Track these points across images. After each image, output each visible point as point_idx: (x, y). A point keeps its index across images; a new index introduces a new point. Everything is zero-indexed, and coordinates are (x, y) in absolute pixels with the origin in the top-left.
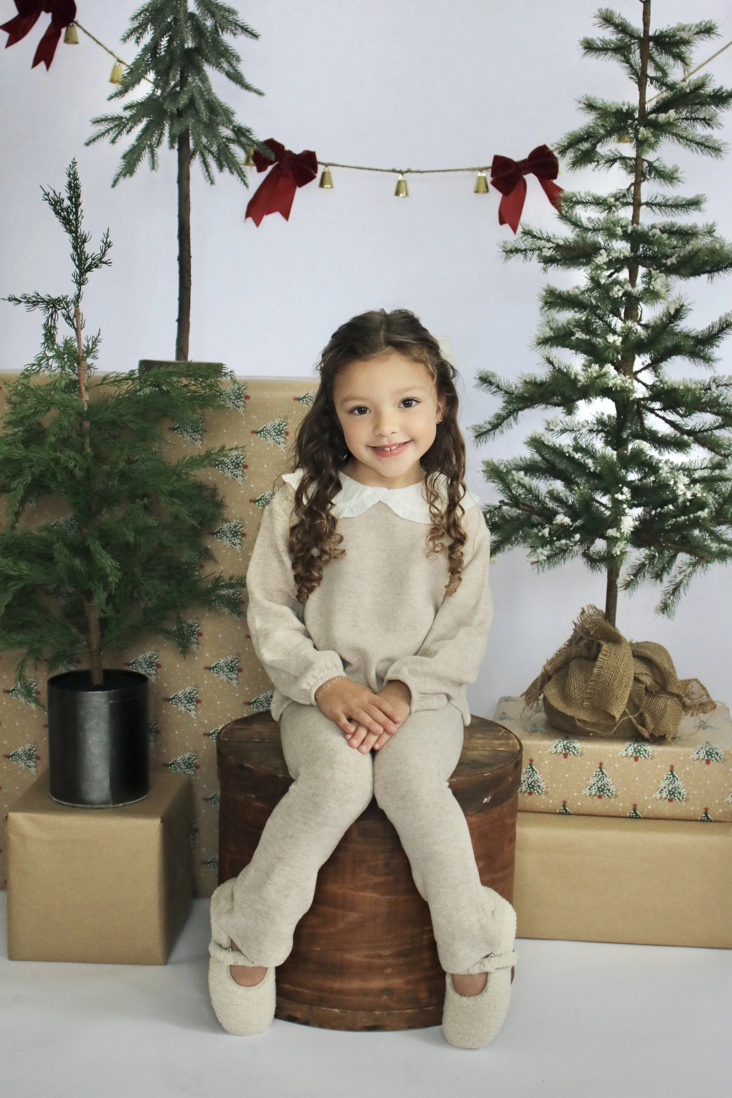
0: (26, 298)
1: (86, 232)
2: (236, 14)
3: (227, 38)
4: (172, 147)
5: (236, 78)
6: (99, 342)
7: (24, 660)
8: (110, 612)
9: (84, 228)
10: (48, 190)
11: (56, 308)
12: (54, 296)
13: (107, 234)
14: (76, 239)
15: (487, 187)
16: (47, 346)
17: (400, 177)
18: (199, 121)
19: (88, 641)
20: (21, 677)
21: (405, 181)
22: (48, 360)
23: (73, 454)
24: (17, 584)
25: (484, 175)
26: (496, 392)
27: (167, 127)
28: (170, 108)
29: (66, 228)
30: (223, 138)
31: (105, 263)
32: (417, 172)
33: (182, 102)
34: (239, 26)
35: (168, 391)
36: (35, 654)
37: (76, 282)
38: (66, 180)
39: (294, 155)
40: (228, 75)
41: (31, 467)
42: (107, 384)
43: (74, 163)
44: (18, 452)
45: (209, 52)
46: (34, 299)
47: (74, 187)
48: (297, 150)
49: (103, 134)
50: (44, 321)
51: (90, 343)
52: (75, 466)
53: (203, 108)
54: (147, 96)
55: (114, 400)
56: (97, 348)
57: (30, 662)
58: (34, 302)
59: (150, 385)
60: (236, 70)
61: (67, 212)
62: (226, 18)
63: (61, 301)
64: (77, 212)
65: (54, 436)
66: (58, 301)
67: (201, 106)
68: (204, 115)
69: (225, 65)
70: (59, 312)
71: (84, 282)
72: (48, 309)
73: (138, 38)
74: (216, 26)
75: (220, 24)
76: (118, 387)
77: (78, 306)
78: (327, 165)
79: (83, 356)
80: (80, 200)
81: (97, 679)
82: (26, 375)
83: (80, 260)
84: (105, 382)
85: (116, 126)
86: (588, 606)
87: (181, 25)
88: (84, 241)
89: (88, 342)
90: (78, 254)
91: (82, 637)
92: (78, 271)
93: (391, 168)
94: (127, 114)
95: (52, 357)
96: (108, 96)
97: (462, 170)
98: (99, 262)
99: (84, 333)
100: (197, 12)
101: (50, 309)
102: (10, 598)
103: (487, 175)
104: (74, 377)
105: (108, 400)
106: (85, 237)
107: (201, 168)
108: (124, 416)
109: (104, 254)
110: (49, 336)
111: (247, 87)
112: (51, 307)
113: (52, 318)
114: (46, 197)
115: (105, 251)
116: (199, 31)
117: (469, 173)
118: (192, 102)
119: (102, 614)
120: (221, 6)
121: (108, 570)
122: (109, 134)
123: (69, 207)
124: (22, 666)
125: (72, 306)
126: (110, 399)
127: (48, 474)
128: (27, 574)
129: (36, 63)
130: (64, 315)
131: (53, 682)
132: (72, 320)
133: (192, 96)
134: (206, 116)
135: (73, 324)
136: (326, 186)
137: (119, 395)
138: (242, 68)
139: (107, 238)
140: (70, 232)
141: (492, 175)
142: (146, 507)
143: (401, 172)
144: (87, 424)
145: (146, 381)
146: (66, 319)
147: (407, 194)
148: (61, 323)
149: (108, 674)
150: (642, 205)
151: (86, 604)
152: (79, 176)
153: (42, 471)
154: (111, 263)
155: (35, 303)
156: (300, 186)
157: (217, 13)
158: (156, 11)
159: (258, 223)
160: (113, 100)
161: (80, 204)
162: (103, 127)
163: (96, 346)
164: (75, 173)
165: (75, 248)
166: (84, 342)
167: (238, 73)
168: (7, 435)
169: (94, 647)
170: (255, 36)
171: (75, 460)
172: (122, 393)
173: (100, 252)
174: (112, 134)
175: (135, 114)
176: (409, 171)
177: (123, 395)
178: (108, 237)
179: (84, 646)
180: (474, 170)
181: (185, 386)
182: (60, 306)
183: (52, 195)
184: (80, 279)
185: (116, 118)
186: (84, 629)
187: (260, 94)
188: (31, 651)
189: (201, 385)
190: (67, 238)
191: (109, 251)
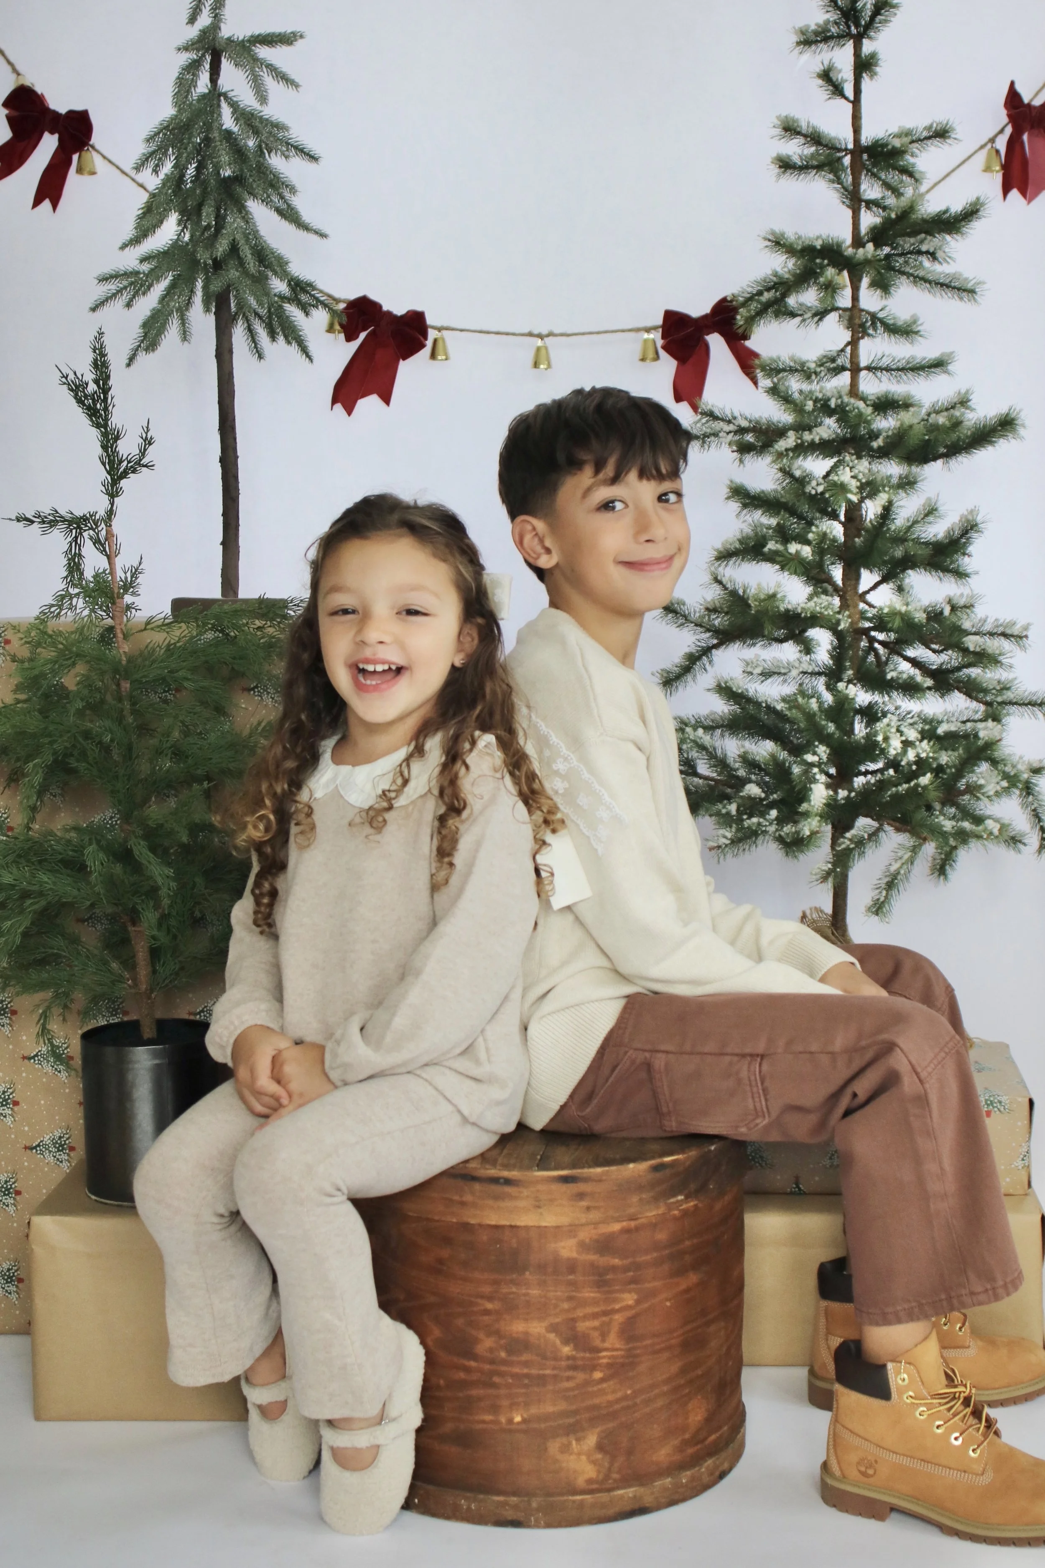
0: (40, 516)
1: (119, 426)
2: (287, 130)
3: (275, 161)
4: (207, 310)
5: (290, 215)
6: (140, 573)
7: (49, 1008)
8: (164, 939)
9: (116, 420)
10: (65, 370)
11: (81, 529)
12: (79, 513)
13: (147, 428)
14: (105, 435)
15: (657, 353)
16: (71, 580)
17: (539, 343)
18: (246, 273)
19: (135, 979)
20: (44, 1031)
21: (546, 348)
22: (71, 599)
23: (108, 723)
24: (35, 903)
25: (651, 336)
26: (682, 624)
27: (199, 284)
28: (203, 256)
29: (92, 420)
30: (275, 295)
31: (146, 466)
32: (562, 335)
33: (221, 249)
34: (292, 146)
35: (236, 637)
36: (63, 1000)
37: (107, 494)
38: (90, 356)
39: (396, 317)
40: (279, 211)
41: (51, 743)
42: (152, 629)
43: (101, 334)
44: (34, 724)
45: (254, 180)
46: (51, 518)
47: (101, 365)
48: (399, 310)
49: (114, 295)
50: (66, 547)
51: (129, 575)
52: (112, 740)
53: (250, 256)
54: (170, 242)
55: (162, 651)
56: (138, 581)
57: (56, 1011)
58: (51, 521)
59: (211, 629)
60: (289, 205)
61: (93, 399)
62: (274, 136)
63: (87, 519)
64: (106, 399)
65: (82, 700)
66: (84, 519)
67: (246, 253)
68: (252, 265)
69: (275, 199)
70: (85, 534)
71: (117, 493)
72: (71, 531)
73: (157, 166)
74: (260, 146)
75: (267, 145)
76: (168, 633)
77: (111, 526)
78: (439, 329)
79: (119, 593)
80: (111, 382)
81: (148, 1032)
82: (42, 619)
83: (111, 463)
84: (149, 627)
85: (131, 284)
86: (811, 909)
87: (216, 146)
88: (117, 438)
89: (125, 573)
90: (108, 455)
91: (126, 975)
92: (109, 478)
93: (526, 331)
94: (146, 267)
95: (78, 595)
96: (120, 244)
97: (623, 331)
98: (137, 465)
99: (119, 562)
100: (235, 129)
101: (74, 531)
102: (27, 923)
103: (656, 336)
104: (109, 622)
105: (154, 650)
106: (118, 432)
107: (246, 337)
108: (177, 671)
109: (143, 453)
110: (74, 566)
111: (306, 227)
112: (74, 528)
113: (76, 543)
114: (64, 380)
115: (145, 450)
116: (239, 153)
117: (632, 335)
118: (234, 248)
119: (153, 942)
120: (267, 120)
121: (160, 881)
122: (122, 295)
123: (96, 392)
124: (46, 1017)
125: (103, 525)
126: (158, 649)
127: (76, 753)
128: (51, 889)
129: (37, 202)
130: (91, 538)
131: (87, 1037)
132: (102, 545)
133: (234, 240)
134: (254, 266)
135: (105, 550)
136: (439, 358)
137: (169, 645)
138: (298, 202)
139: (146, 433)
140: (98, 426)
141: (664, 337)
142: (208, 794)
143: (540, 336)
144: (126, 685)
145: (205, 624)
146: (94, 544)
147: (549, 366)
148: (89, 550)
149: (161, 1024)
150: (861, 370)
151: (131, 929)
152: (108, 350)
153: (66, 748)
154: (153, 466)
155: (53, 524)
156: (404, 359)
157: (261, 129)
158: (180, 128)
159: (349, 410)
160: (127, 249)
161: (110, 388)
162: (112, 287)
163: (136, 578)
164: (101, 347)
165: (104, 447)
166: (120, 574)
167: (292, 209)
168: (18, 701)
169: (143, 987)
170: (313, 158)
171: (111, 732)
172: (172, 641)
173: (138, 452)
174: (125, 297)
175: (156, 267)
176: (551, 334)
177: (175, 644)
178: (148, 431)
179: (129, 986)
180: (638, 330)
181: (259, 628)
182: (86, 526)
183: (71, 376)
184: (112, 488)
185: (131, 273)
186: (130, 964)
187: (323, 235)
188: (57, 996)
189: (279, 627)
190: (94, 434)
191: (151, 449)
